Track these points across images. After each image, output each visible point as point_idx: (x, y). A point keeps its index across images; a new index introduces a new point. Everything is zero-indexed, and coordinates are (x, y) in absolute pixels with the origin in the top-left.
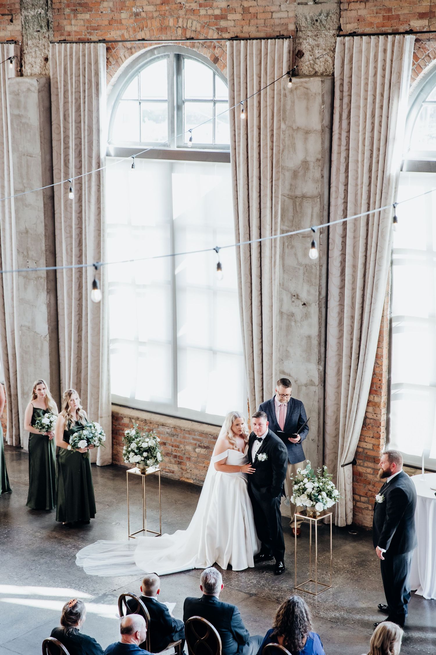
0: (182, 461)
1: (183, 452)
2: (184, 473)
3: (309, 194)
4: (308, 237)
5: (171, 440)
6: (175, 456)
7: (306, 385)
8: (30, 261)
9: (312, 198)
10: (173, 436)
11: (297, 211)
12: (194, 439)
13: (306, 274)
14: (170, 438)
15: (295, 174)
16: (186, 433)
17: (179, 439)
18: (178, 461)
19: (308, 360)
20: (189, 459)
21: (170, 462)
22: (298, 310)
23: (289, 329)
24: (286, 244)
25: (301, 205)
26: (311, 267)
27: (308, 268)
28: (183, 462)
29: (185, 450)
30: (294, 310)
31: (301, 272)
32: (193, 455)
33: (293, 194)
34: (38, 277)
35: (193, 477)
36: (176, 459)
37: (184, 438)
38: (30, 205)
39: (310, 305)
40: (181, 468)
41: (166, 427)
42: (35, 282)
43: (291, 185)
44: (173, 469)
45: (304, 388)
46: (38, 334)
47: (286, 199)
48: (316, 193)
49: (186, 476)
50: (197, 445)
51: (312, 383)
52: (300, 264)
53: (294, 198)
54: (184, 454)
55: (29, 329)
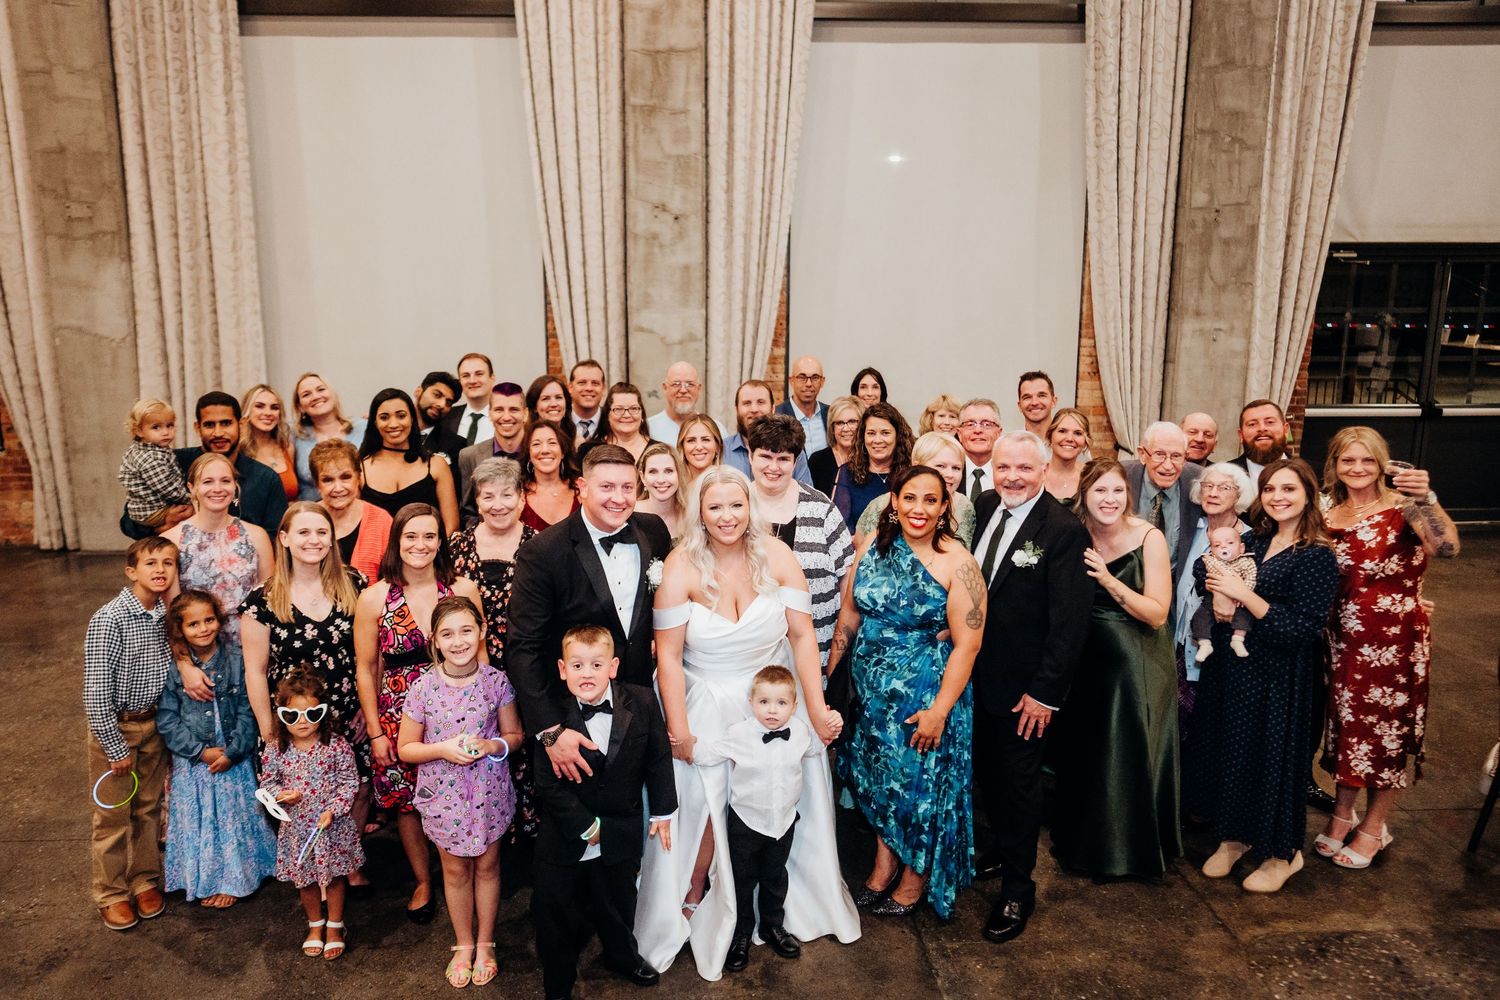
3: (681, 45)
4: (682, 112)
7: (681, 343)
8: (74, 206)
9: (687, 51)
11: (659, 74)
13: (679, 171)
15: (654, 16)
19: (685, 303)
22: (665, 228)
23: (648, 261)
24: (641, 127)
25: (667, 64)
26: (688, 157)
27: (682, 162)
30: (657, 227)
31: (670, 167)
33: (651, 47)
34: (97, 233)
38: (68, 98)
39: (686, 217)
42: (90, 243)
43: (648, 33)
45: (677, 348)
46: (102, 338)
47: (638, 55)
48: (693, 44)
51: (692, 338)
52: (669, 157)
53: (653, 54)
55: (80, 330)
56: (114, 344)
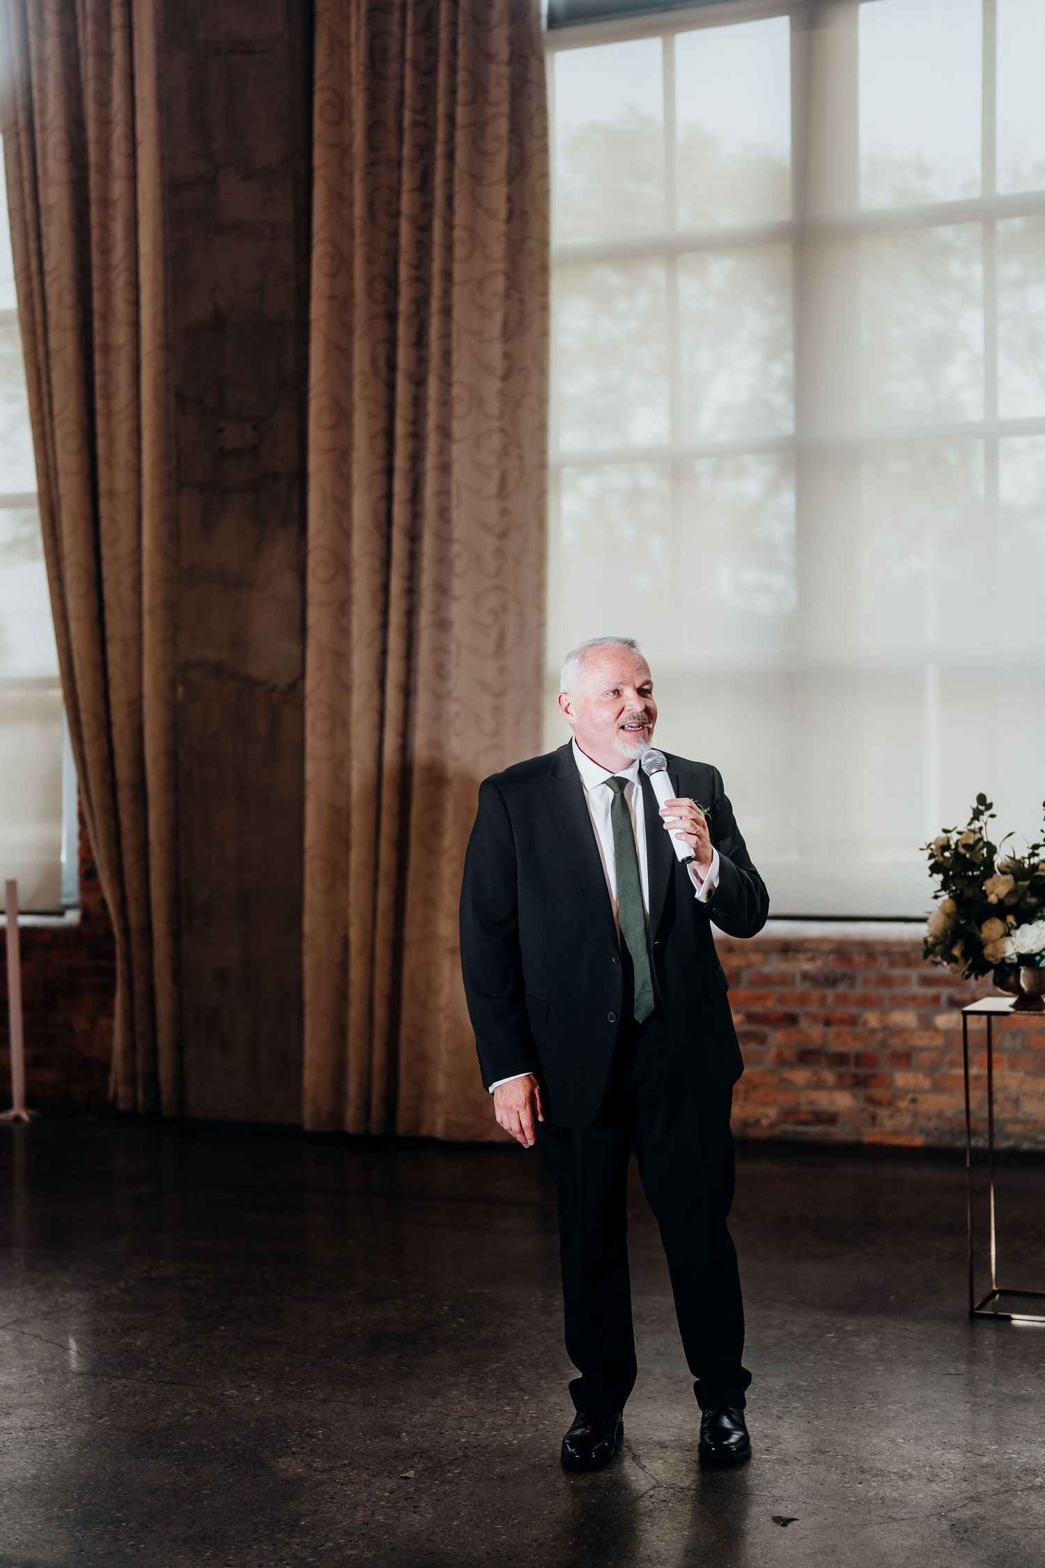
0: (871, 1071)
1: (879, 1036)
2: (883, 1113)
5: (823, 1000)
6: (840, 1060)
8: (230, 428)
10: (831, 981)
12: (926, 981)
14: (816, 994)
16: (892, 964)
17: (859, 990)
18: (855, 1076)
20: (904, 1059)
21: (819, 1085)
28: (874, 1076)
29: (885, 1028)
32: (923, 1040)
35: (923, 1123)
36: (843, 1069)
37: (886, 981)
38: (237, 224)
40: (870, 1100)
41: (801, 956)
42: (251, 497)
44: (831, 1109)
46: (256, 684)
49: (889, 1124)
50: (944, 999)
54: (884, 1044)
55: (218, 670)
56: (275, 695)
